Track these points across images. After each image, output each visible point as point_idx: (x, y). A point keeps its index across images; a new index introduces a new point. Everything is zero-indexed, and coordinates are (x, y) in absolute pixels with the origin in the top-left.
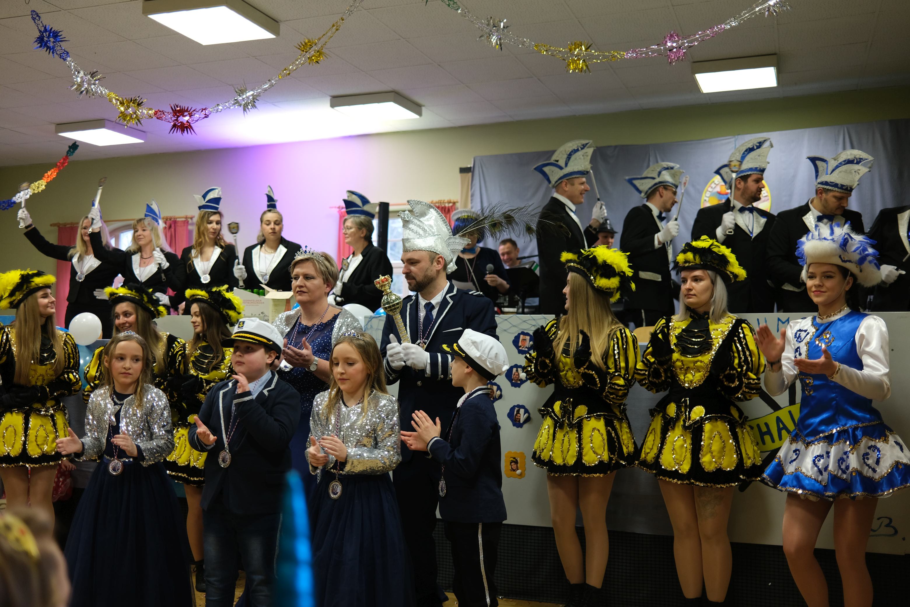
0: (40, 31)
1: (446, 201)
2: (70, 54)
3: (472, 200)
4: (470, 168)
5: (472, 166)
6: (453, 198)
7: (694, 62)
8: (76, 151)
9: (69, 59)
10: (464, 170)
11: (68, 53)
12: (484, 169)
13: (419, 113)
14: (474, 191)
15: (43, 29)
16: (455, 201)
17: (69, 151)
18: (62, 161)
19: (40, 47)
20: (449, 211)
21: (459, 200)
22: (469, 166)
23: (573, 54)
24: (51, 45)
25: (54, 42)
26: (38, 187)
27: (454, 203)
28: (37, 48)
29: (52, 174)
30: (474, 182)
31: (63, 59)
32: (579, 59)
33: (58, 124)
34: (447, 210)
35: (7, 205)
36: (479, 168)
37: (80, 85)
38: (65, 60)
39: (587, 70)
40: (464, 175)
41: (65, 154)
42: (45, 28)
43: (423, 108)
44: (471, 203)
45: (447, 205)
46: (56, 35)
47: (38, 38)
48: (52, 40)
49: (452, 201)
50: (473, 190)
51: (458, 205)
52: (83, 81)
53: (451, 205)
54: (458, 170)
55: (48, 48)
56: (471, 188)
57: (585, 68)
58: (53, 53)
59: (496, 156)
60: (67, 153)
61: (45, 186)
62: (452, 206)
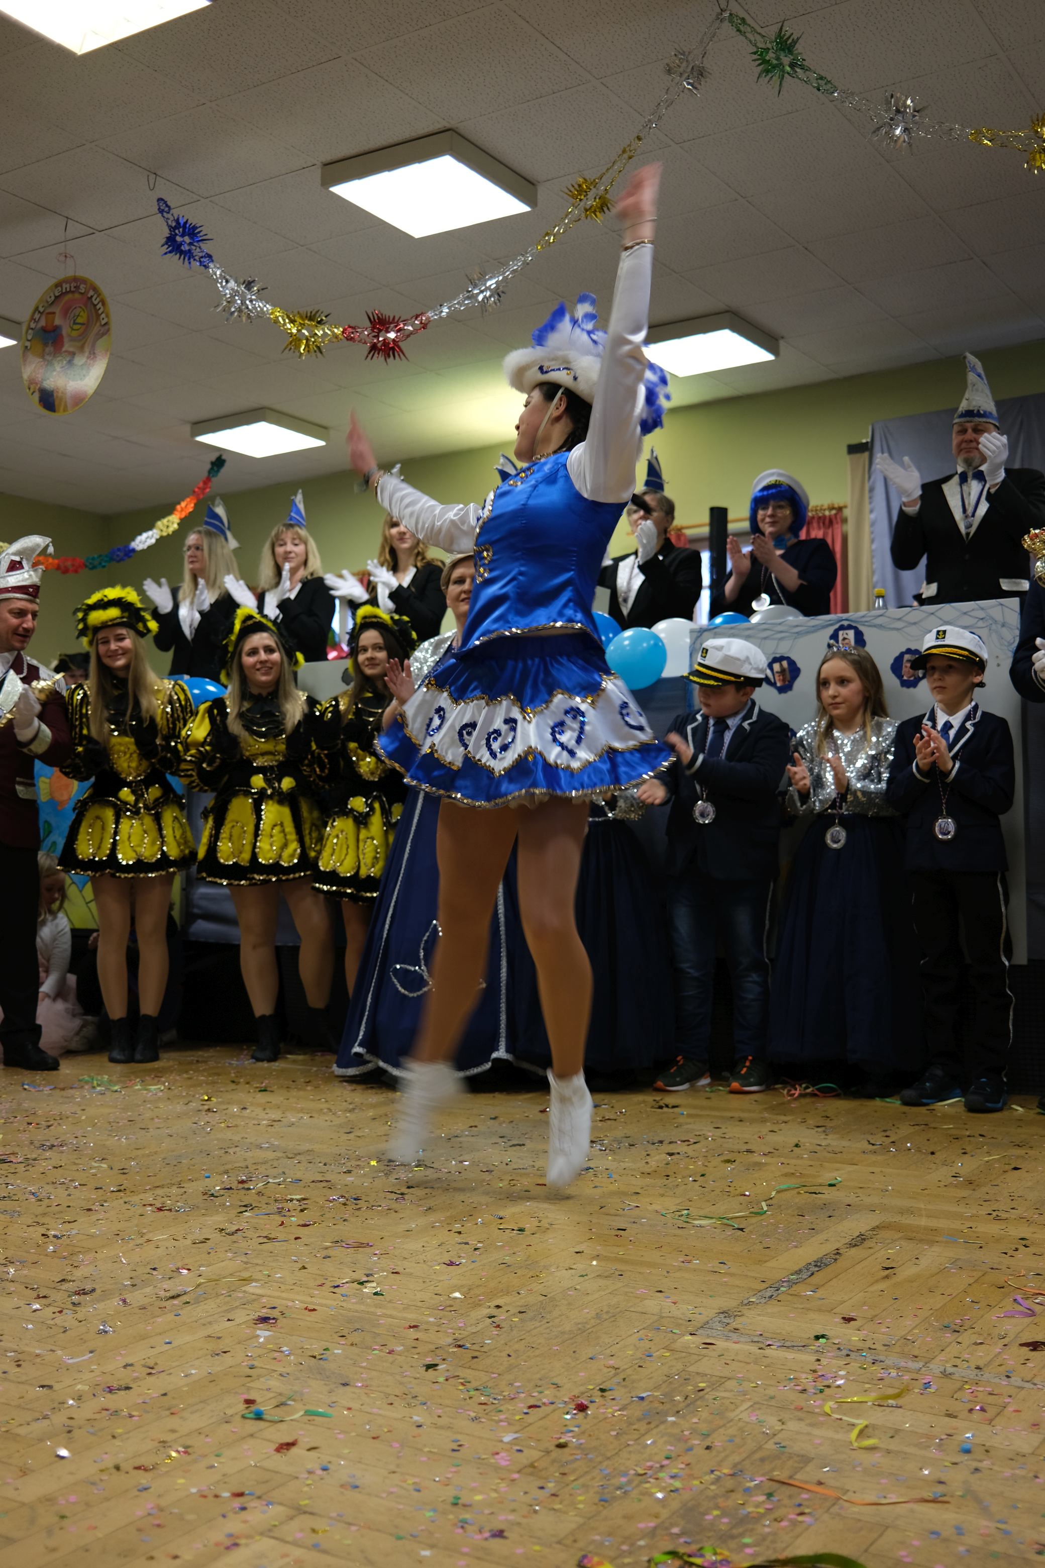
0: (170, 227)
1: (826, 506)
2: (214, 258)
3: (870, 498)
4: (867, 443)
5: (869, 440)
6: (838, 501)
8: (224, 471)
9: (211, 265)
10: (854, 449)
11: (209, 256)
12: (892, 443)
13: (776, 350)
14: (874, 482)
15: (174, 224)
16: (841, 505)
17: (212, 469)
18: (201, 485)
19: (170, 252)
20: (831, 522)
21: (849, 504)
22: (864, 441)
23: (1040, 137)
24: (185, 248)
25: (190, 244)
26: (168, 527)
27: (840, 509)
28: (166, 254)
29: (187, 506)
31: (205, 266)
33: (196, 423)
34: (827, 521)
35: (121, 554)
36: (881, 441)
37: (231, 302)
38: (206, 267)
40: (858, 456)
41: (206, 474)
42: (177, 221)
43: (782, 343)
44: (870, 503)
45: (827, 513)
46: (192, 231)
47: (168, 238)
48: (187, 239)
49: (836, 506)
50: (872, 480)
51: (847, 512)
52: (232, 296)
53: (834, 512)
54: (845, 450)
55: (182, 252)
58: (189, 259)
59: (911, 417)
60: (209, 472)
61: (178, 524)
62: (836, 515)
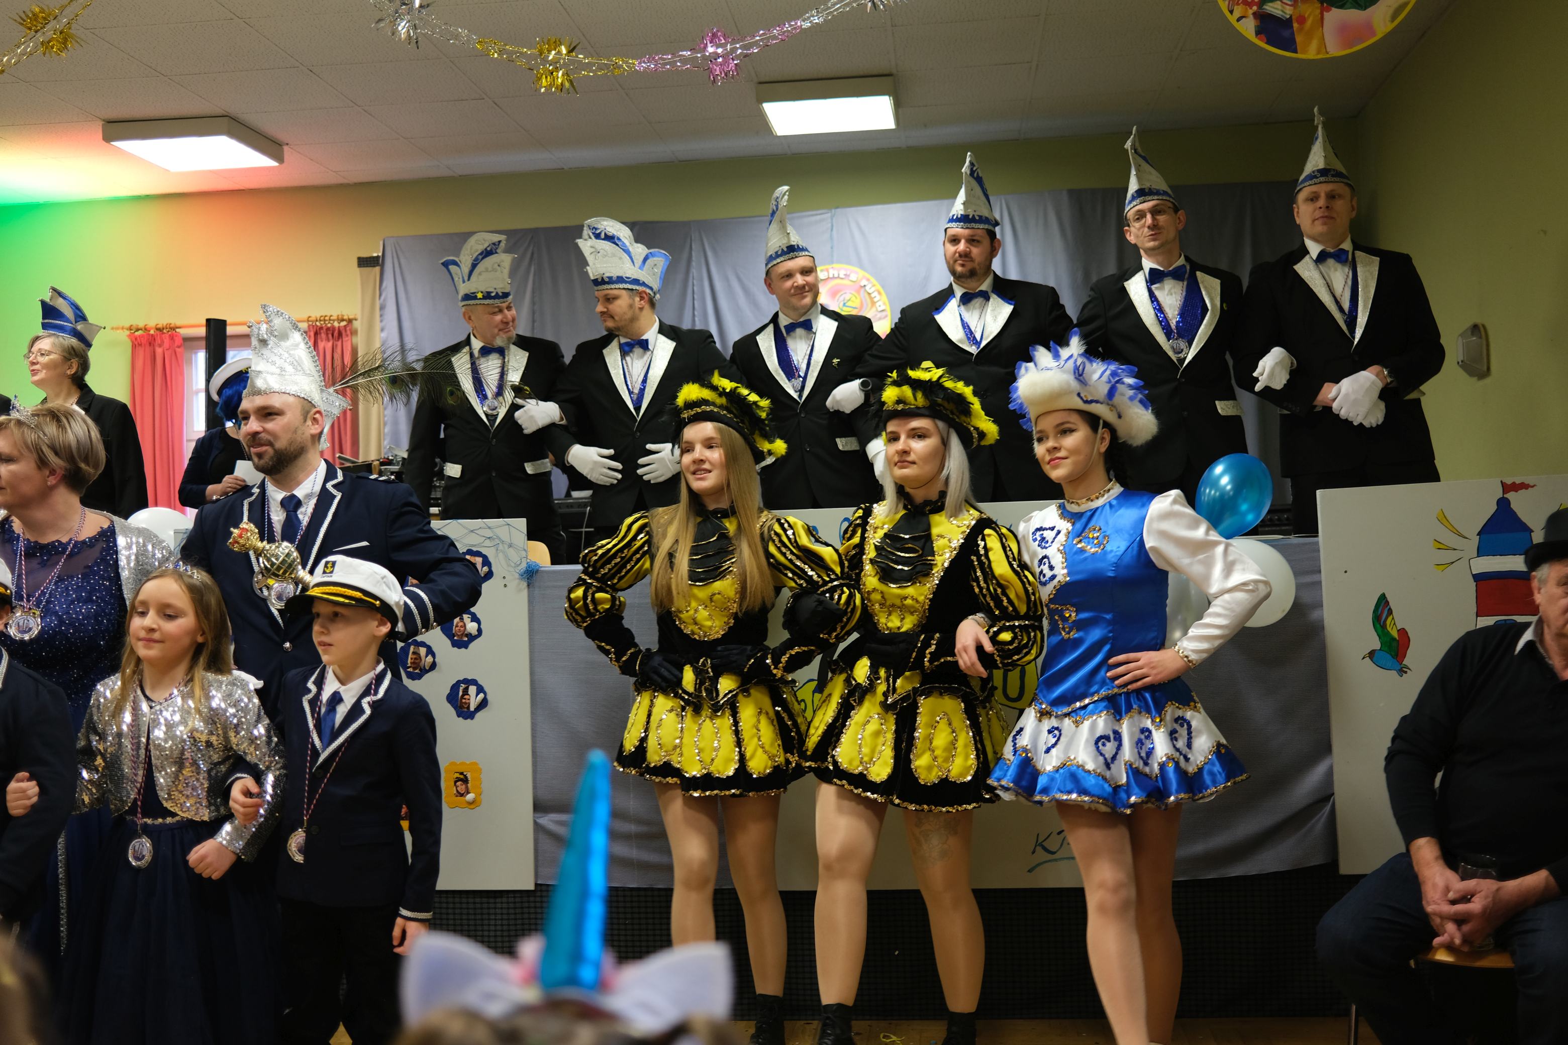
1: (334, 317)
3: (381, 316)
4: (378, 257)
5: (380, 254)
6: (348, 313)
7: (760, 83)
10: (365, 262)
12: (403, 261)
13: (278, 156)
14: (384, 301)
16: (351, 317)
20: (340, 334)
21: (359, 317)
22: (375, 255)
23: (545, 61)
27: (350, 321)
30: (384, 285)
32: (557, 69)
34: (336, 334)
36: (393, 258)
39: (571, 89)
40: (367, 270)
43: (286, 148)
44: (381, 321)
45: (336, 324)
49: (346, 317)
50: (382, 298)
51: (356, 324)
53: (344, 324)
54: (355, 262)
56: (380, 295)
57: (567, 84)
59: (425, 236)
62: (345, 326)
